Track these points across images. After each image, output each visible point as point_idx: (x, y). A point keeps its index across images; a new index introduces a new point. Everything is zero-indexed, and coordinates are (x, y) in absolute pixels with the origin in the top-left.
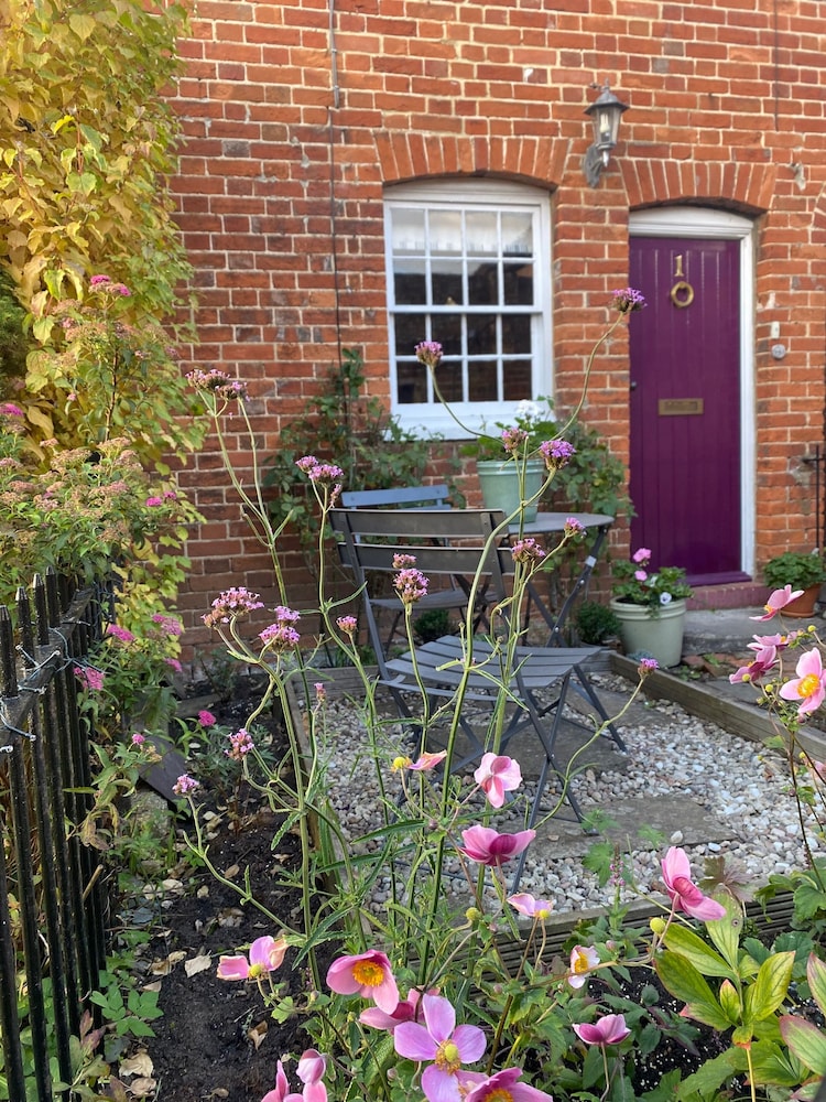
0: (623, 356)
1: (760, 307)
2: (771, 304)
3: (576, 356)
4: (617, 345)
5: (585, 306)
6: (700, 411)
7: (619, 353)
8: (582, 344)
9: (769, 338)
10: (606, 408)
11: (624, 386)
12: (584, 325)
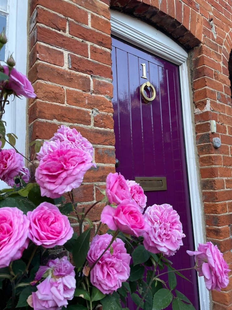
0: (108, 129)
1: (198, 111)
2: (208, 108)
3: (55, 121)
4: (103, 117)
5: (66, 67)
6: (164, 187)
7: (105, 127)
8: (62, 108)
9: (210, 132)
10: (92, 186)
11: (111, 162)
12: (65, 88)
